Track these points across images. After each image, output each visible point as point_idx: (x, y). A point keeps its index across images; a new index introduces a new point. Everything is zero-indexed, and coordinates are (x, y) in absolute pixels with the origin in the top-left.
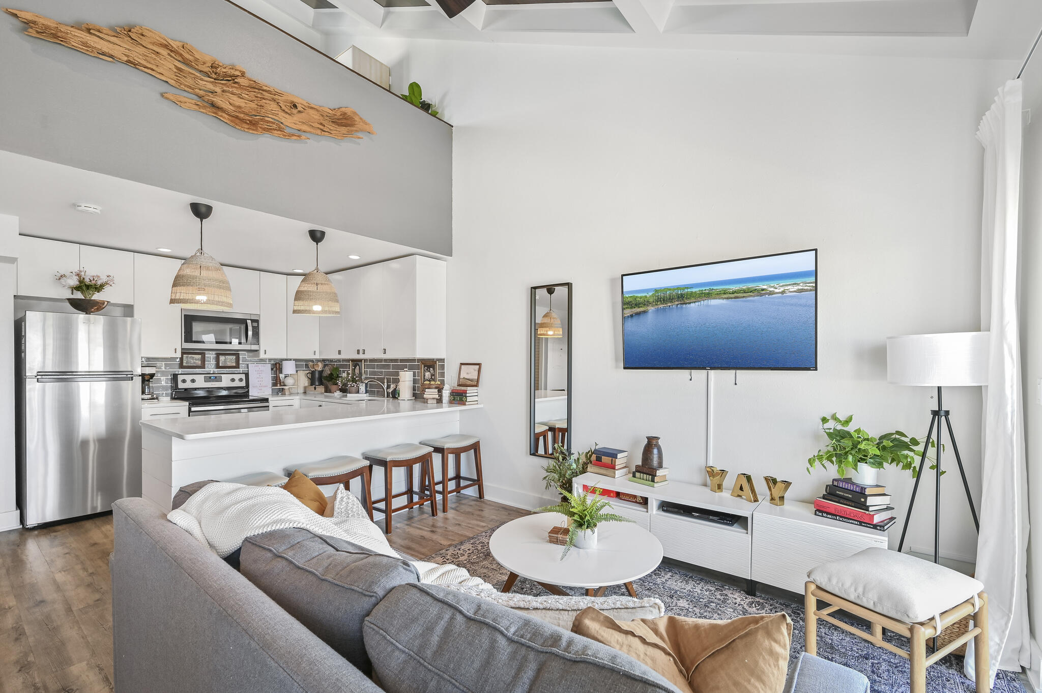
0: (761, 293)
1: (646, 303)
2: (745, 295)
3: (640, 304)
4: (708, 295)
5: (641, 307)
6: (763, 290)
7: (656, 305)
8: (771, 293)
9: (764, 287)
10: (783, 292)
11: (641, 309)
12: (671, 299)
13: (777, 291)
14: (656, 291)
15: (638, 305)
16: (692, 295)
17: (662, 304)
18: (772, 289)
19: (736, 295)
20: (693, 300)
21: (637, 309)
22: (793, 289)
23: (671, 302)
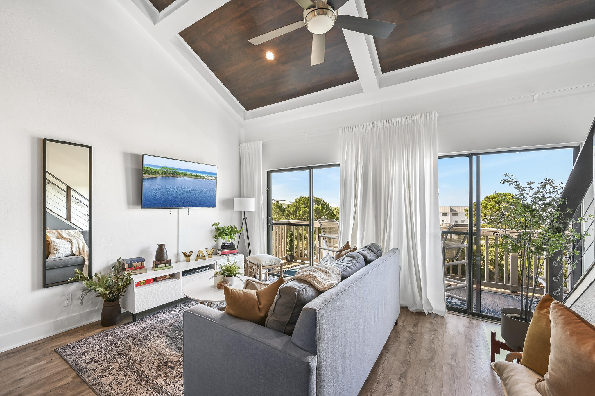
0: (203, 178)
1: (157, 173)
2: (198, 177)
4: (185, 175)
5: (154, 175)
6: (203, 177)
7: (162, 175)
8: (206, 179)
9: (204, 176)
10: (209, 179)
13: (207, 178)
14: (162, 168)
15: (152, 173)
16: (178, 174)
17: (165, 175)
18: (206, 177)
19: (195, 177)
20: (179, 176)
21: (151, 176)
22: (212, 178)
23: (169, 175)
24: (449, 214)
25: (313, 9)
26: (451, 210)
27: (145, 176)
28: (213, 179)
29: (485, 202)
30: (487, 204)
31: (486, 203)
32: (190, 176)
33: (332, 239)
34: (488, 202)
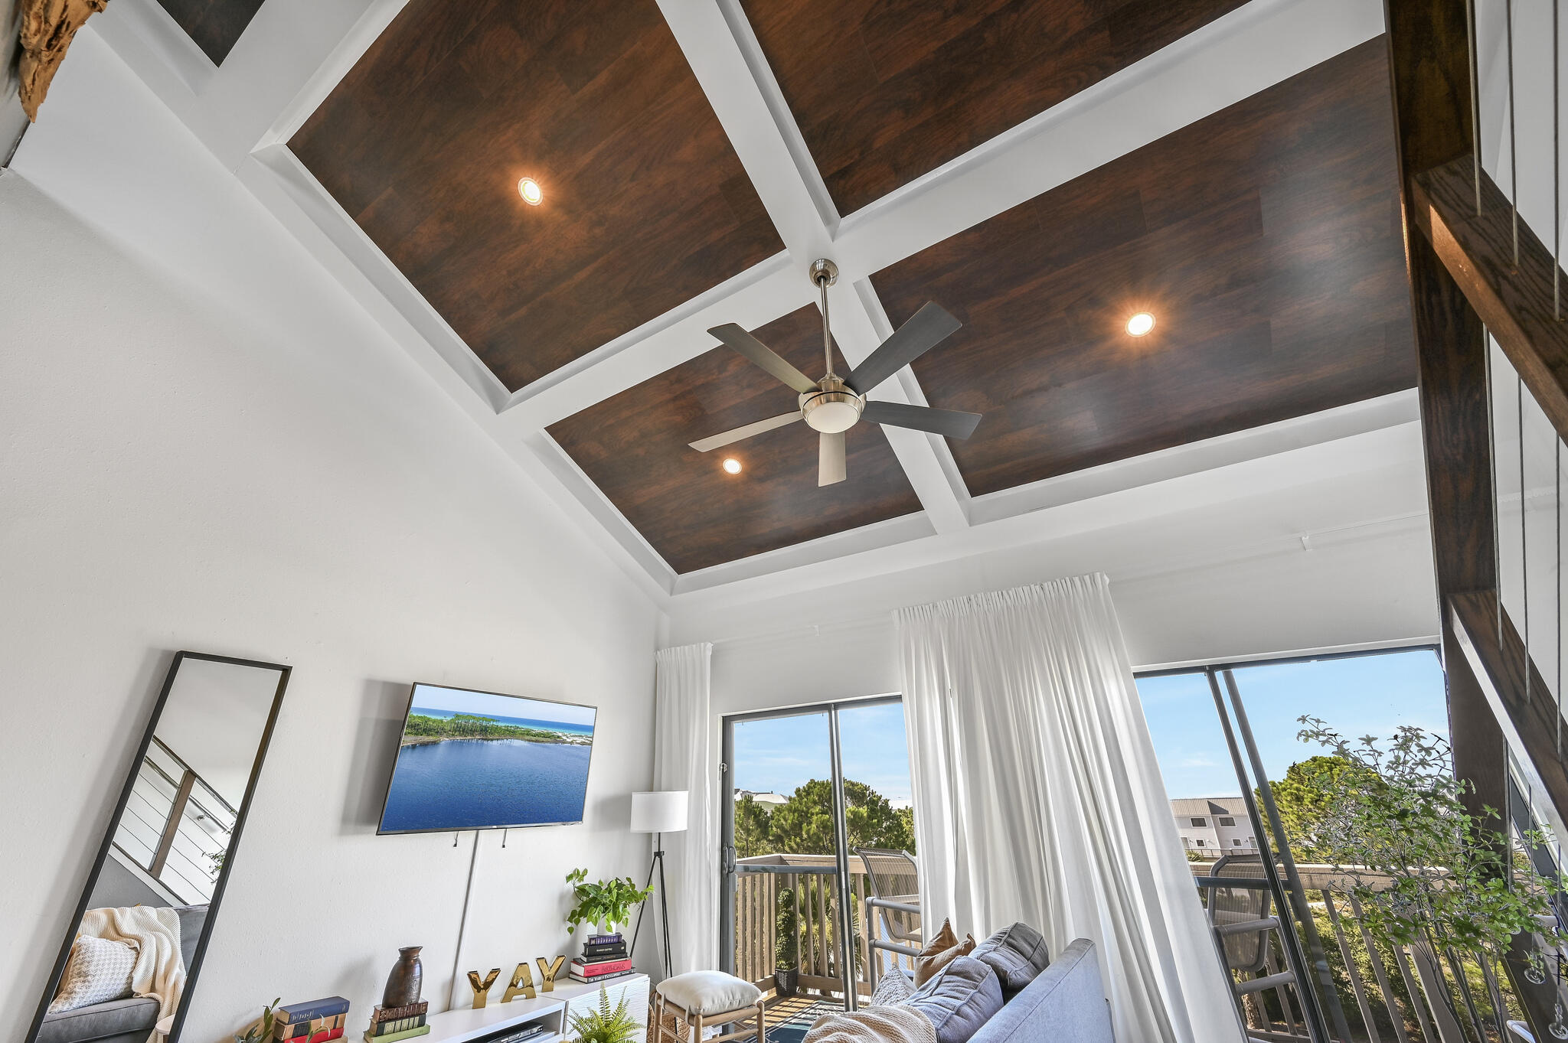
0: (556, 740)
1: (440, 731)
2: (544, 739)
3: (430, 730)
4: (512, 733)
5: (432, 735)
6: (558, 737)
7: (453, 735)
8: (564, 742)
9: (560, 734)
10: (572, 743)
11: (431, 739)
12: (472, 732)
13: (568, 740)
14: (457, 716)
15: (427, 731)
16: (496, 729)
17: (460, 735)
18: (565, 738)
19: (537, 738)
20: (496, 736)
21: (425, 738)
22: (579, 740)
23: (472, 735)
24: (1209, 821)
25: (817, 393)
26: (1214, 809)
27: (407, 740)
28: (583, 744)
29: (1291, 785)
30: (1298, 789)
31: (1295, 785)
32: (526, 735)
33: (904, 914)
34: (1298, 783)
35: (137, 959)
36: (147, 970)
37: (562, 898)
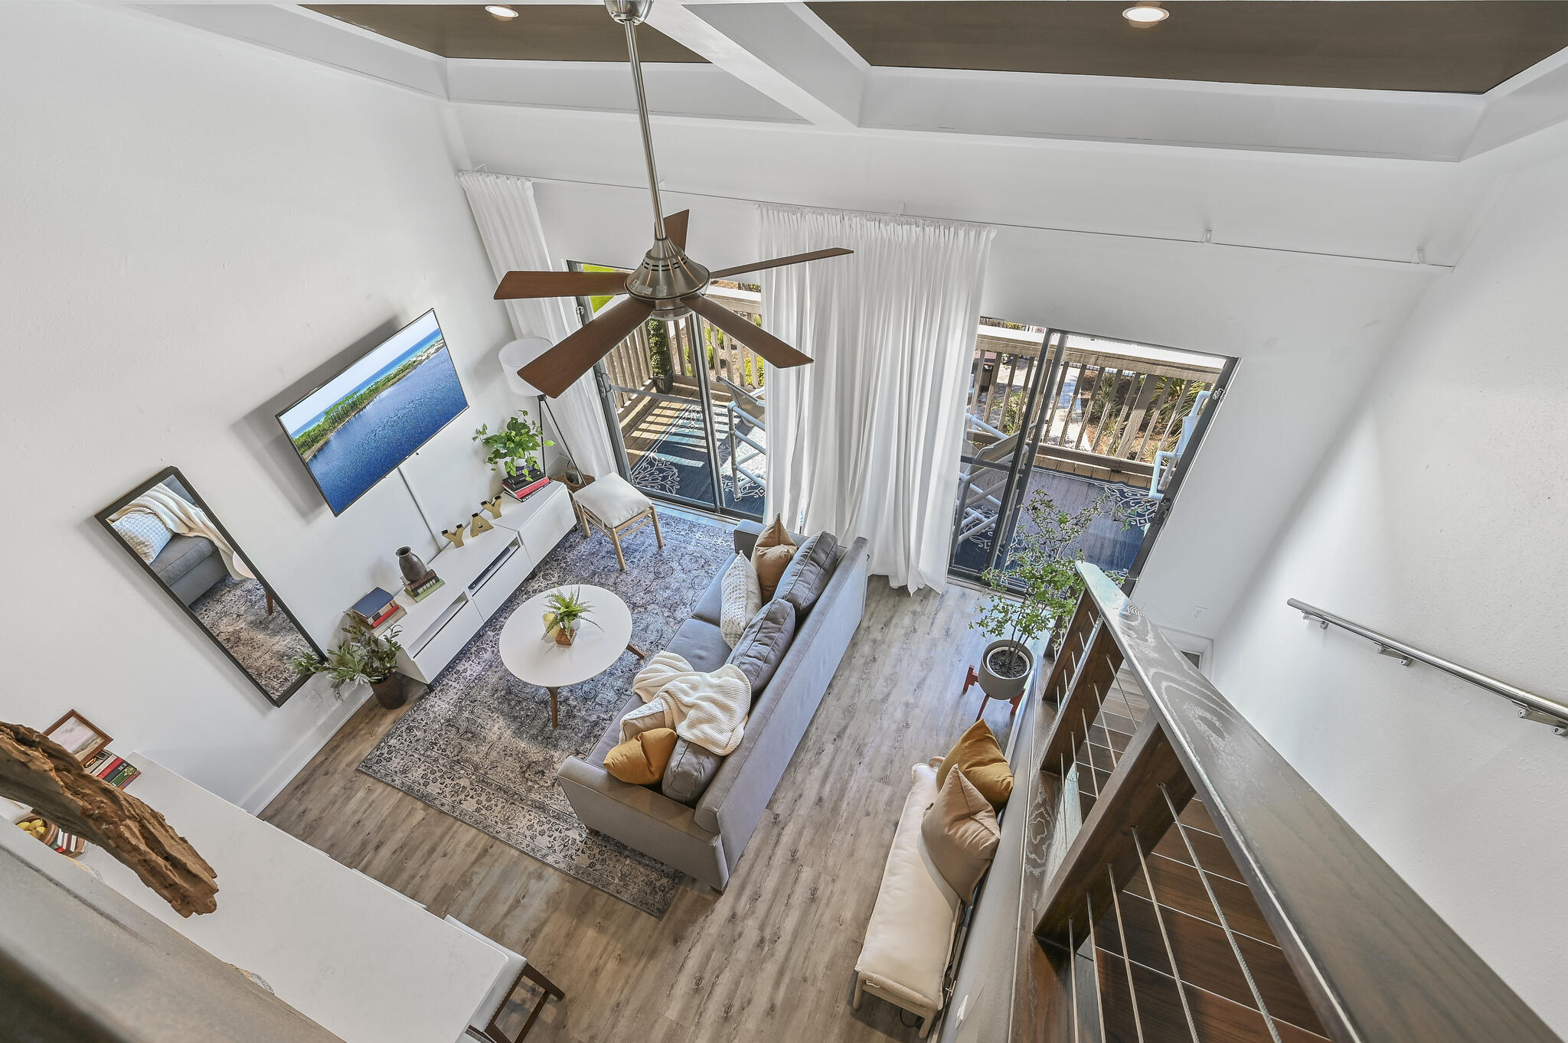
0: (413, 366)
1: (323, 432)
2: (404, 373)
3: (316, 437)
4: (375, 391)
5: (320, 440)
6: (414, 362)
7: (335, 427)
8: (421, 362)
9: (414, 359)
10: (428, 357)
11: (322, 442)
12: (346, 413)
13: (423, 358)
14: (327, 413)
15: (315, 440)
16: (362, 398)
17: (339, 423)
18: (420, 358)
19: (397, 377)
20: (366, 402)
21: (317, 446)
22: (432, 350)
23: (347, 416)
27: (307, 456)
28: (437, 350)
32: (388, 382)
35: (159, 517)
36: (172, 520)
37: (476, 452)
